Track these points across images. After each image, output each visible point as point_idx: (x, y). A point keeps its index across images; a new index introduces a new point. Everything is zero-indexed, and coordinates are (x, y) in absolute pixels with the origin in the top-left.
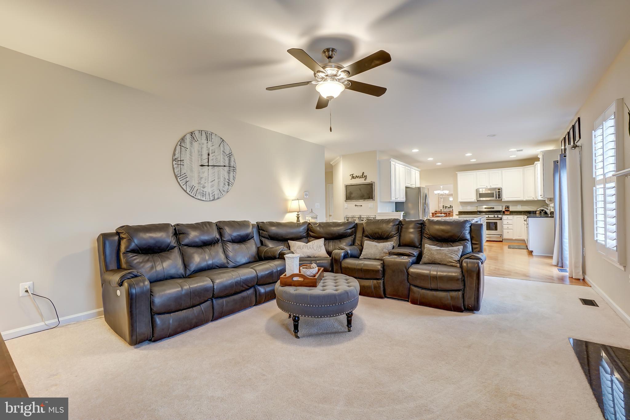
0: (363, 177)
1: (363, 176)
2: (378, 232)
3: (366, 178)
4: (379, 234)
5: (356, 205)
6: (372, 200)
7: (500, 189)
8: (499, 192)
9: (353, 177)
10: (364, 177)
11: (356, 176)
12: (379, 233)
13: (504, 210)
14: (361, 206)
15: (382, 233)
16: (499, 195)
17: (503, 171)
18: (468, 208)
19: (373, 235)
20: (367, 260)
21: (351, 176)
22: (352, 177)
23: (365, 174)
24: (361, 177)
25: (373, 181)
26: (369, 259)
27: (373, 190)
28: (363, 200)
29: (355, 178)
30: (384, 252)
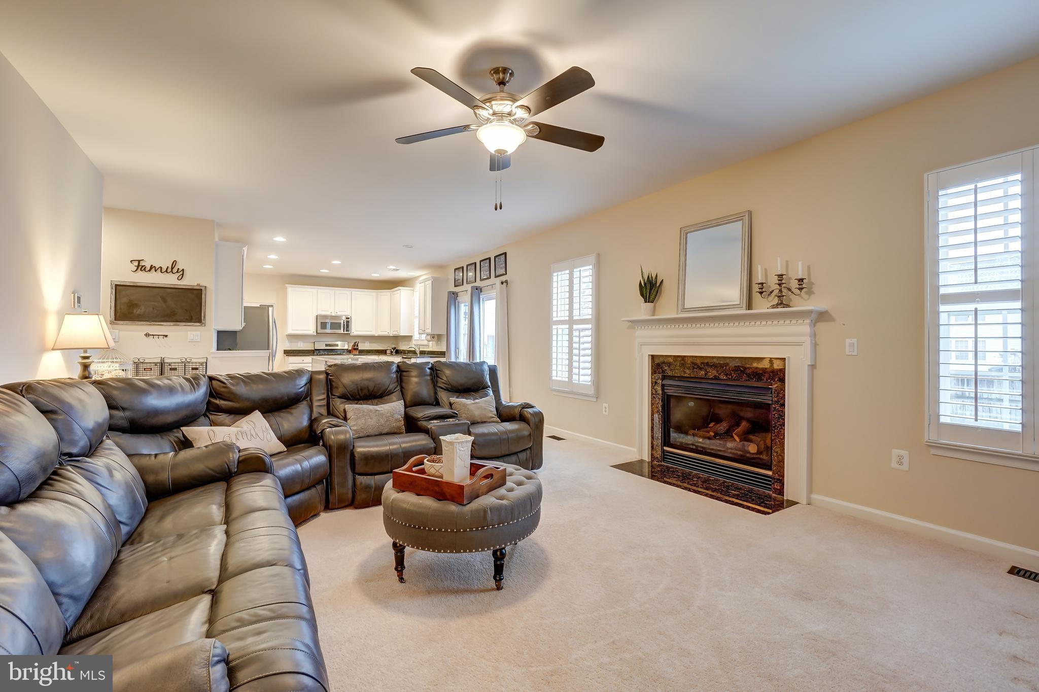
0: (175, 270)
1: (173, 268)
2: (368, 387)
3: (183, 274)
4: (368, 390)
5: (147, 335)
6: (198, 324)
7: (348, 318)
8: (348, 322)
9: (140, 267)
10: (177, 272)
11: (152, 267)
12: (370, 388)
13: (350, 348)
14: (166, 336)
15: (375, 387)
16: (348, 326)
17: (353, 292)
18: (299, 344)
19: (357, 393)
20: (364, 439)
21: (136, 263)
22: (138, 267)
23: (180, 266)
24: (166, 271)
25: (203, 284)
26: (368, 436)
27: (203, 304)
28: (172, 324)
29: (150, 271)
30: (396, 420)
